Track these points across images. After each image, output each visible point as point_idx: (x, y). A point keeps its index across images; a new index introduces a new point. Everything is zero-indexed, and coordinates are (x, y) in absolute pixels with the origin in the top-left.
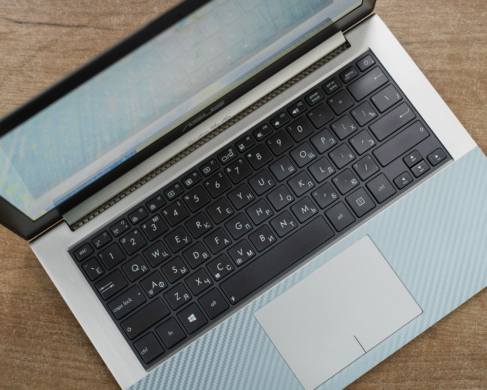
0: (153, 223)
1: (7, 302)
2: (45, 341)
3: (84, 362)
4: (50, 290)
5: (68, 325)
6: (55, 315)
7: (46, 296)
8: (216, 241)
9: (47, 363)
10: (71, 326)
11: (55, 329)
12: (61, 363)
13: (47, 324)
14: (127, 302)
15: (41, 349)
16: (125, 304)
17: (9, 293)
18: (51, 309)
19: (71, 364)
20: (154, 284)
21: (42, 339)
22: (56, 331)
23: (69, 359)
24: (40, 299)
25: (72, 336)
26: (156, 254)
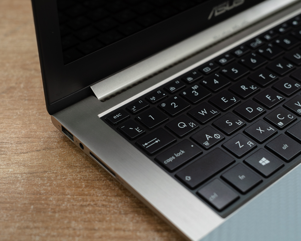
0: (193, 90)
1: (22, 181)
2: (74, 214)
3: (129, 231)
4: (77, 166)
5: (103, 195)
6: (85, 188)
7: (73, 172)
8: (268, 98)
9: (79, 236)
10: (107, 196)
11: (87, 201)
12: (97, 234)
13: (75, 197)
14: (180, 154)
15: (69, 222)
16: (177, 155)
17: (25, 173)
18: (80, 182)
19: (112, 234)
20: (208, 137)
21: (70, 213)
22: (88, 203)
23: (109, 229)
24: (65, 175)
25: (110, 205)
26: (203, 112)
